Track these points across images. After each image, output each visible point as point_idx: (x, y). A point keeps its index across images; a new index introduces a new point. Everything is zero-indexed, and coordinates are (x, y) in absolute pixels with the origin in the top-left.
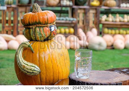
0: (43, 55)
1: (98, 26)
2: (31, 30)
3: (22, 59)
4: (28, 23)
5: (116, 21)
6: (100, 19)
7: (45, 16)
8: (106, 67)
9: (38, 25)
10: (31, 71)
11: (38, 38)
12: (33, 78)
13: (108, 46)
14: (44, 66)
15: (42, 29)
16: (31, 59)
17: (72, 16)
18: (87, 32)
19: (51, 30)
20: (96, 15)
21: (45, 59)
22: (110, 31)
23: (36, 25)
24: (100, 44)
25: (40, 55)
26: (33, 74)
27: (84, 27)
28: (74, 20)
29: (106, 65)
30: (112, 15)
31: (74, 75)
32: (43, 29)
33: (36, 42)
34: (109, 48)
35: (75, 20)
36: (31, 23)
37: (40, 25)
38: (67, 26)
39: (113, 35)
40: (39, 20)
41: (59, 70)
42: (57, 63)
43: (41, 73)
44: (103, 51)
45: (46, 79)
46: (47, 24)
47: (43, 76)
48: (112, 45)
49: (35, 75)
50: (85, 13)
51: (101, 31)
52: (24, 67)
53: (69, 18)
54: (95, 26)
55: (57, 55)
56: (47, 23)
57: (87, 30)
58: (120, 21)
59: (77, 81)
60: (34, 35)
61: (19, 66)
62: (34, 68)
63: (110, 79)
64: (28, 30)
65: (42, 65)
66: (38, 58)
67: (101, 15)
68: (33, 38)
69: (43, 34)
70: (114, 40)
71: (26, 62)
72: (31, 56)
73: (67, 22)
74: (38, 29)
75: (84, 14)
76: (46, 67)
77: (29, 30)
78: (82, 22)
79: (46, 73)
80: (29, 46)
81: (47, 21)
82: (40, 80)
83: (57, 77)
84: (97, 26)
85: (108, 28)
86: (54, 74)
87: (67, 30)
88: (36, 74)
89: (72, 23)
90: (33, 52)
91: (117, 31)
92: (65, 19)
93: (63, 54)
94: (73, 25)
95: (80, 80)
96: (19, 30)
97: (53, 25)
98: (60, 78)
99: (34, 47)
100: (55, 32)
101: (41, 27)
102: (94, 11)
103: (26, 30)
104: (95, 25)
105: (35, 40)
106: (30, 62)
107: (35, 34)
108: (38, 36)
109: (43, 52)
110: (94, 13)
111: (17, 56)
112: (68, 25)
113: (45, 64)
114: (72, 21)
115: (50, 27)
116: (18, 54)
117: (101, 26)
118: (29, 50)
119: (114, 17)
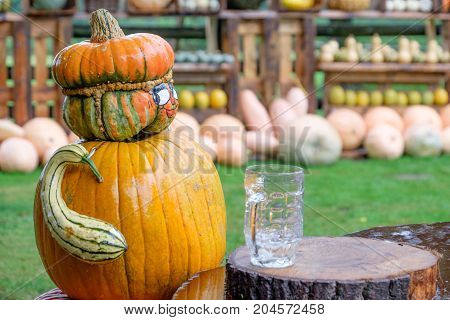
0: (134, 190)
1: (312, 80)
2: (90, 103)
3: (62, 204)
4: (77, 78)
5: (371, 62)
6: (317, 53)
7: (135, 53)
8: (343, 221)
9: (112, 86)
10: (96, 248)
11: (113, 131)
12: (102, 270)
13: (345, 150)
14: (137, 226)
15: (126, 98)
16: (94, 203)
17: (220, 47)
18: (271, 101)
19: (157, 100)
20: (302, 42)
21: (139, 203)
22: (351, 96)
23: (106, 83)
24: (318, 144)
25: (125, 190)
26: (100, 257)
27: (262, 83)
28: (224, 62)
29: (342, 214)
30: (357, 41)
31: (244, 257)
32: (131, 99)
33: (108, 143)
34: (350, 154)
35: (229, 60)
36: (87, 78)
37: (120, 85)
38: (204, 84)
39: (364, 110)
40: (116, 68)
41: (192, 238)
42: (182, 214)
43: (130, 254)
44: (331, 165)
45: (146, 271)
46: (144, 80)
47: (136, 261)
48: (361, 146)
49: (110, 259)
50: (264, 36)
51: (319, 95)
52: (70, 232)
53: (209, 56)
54: (297, 81)
55: (181, 188)
56: (142, 77)
57: (274, 93)
58: (386, 61)
59: (255, 276)
60: (99, 121)
61: (51, 229)
62: (105, 234)
63: (367, 267)
64: (77, 105)
65: (133, 223)
66: (117, 202)
67: (318, 42)
68: (96, 131)
69: (130, 115)
70: (368, 128)
71: (75, 216)
72: (93, 192)
73: (203, 67)
74: (112, 99)
75: (259, 40)
76: (144, 232)
77: (82, 102)
78: (254, 66)
79: (146, 251)
80: (84, 160)
81: (142, 71)
82: (125, 277)
83: (183, 264)
84: (307, 79)
85: (345, 85)
86: (174, 254)
87: (203, 98)
88: (112, 256)
89: (220, 72)
90: (98, 181)
91: (377, 96)
92: (193, 57)
93: (201, 184)
94: (222, 79)
95: (266, 272)
96: (34, 102)
97: (166, 85)
98: (196, 269)
99: (102, 163)
100: (172, 107)
101: (122, 90)
102: (295, 29)
103: (71, 104)
104: (298, 76)
105: (103, 137)
106: (89, 214)
107: (104, 115)
108: (114, 123)
109: (133, 180)
110: (293, 36)
111: (42, 194)
112: (207, 79)
113: (142, 219)
114: (220, 64)
115: (154, 91)
116: (47, 187)
117: (319, 78)
118: (84, 175)
119: (364, 47)
